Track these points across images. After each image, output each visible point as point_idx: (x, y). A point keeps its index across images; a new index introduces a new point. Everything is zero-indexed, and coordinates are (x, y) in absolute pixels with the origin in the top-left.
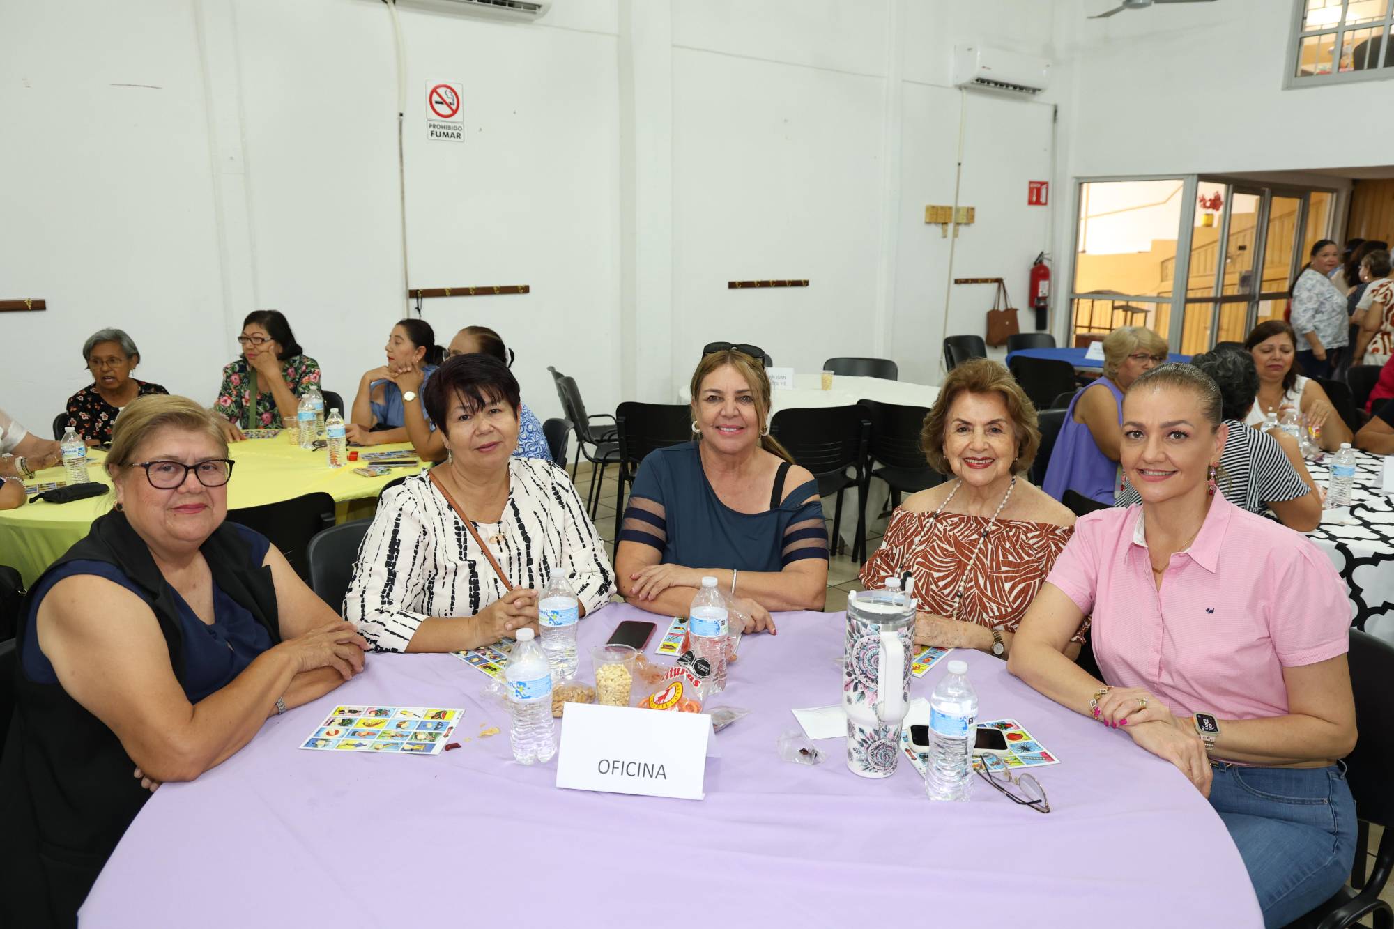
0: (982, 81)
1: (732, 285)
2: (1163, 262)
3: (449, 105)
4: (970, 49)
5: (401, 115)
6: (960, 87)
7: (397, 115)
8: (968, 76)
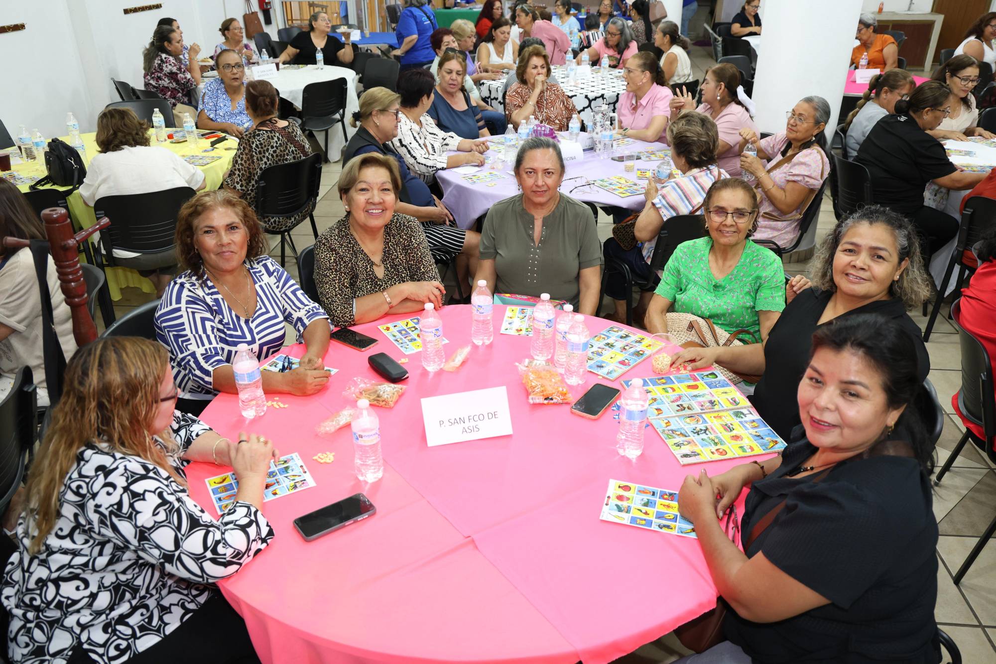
1: (126, 12)
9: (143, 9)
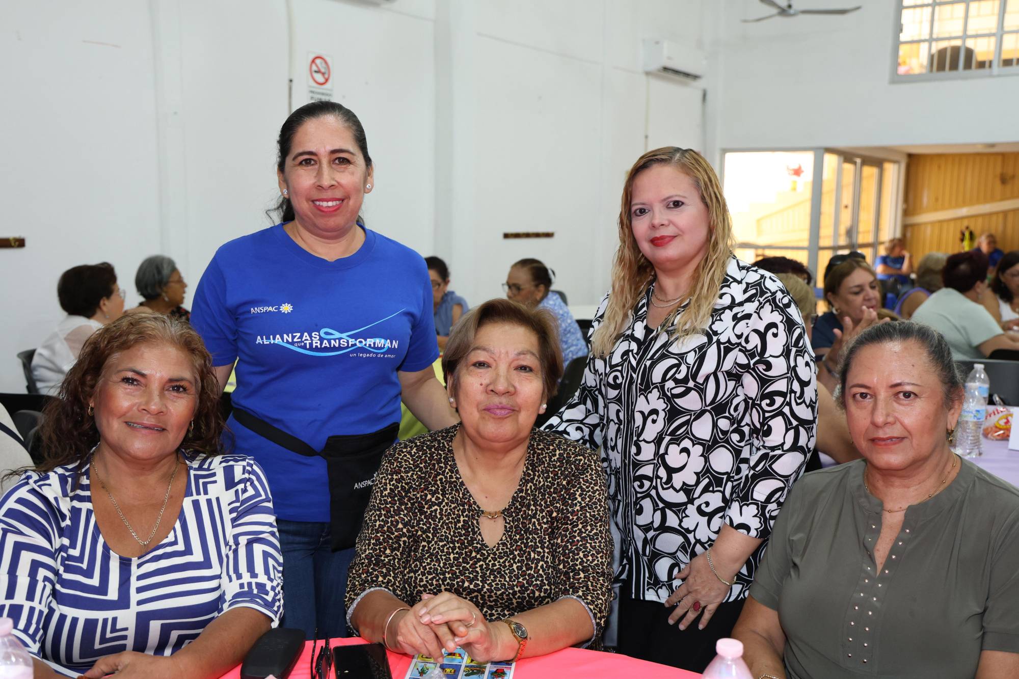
0: (666, 69)
1: (506, 236)
2: (759, 221)
3: (323, 74)
4: (657, 43)
5: (291, 81)
6: (648, 74)
7: (286, 82)
8: (655, 65)
9: (528, 235)
